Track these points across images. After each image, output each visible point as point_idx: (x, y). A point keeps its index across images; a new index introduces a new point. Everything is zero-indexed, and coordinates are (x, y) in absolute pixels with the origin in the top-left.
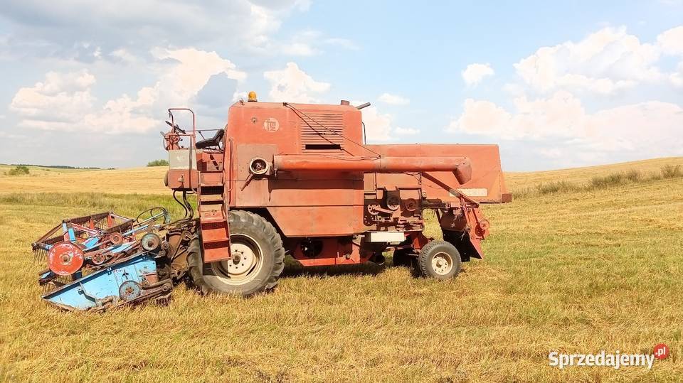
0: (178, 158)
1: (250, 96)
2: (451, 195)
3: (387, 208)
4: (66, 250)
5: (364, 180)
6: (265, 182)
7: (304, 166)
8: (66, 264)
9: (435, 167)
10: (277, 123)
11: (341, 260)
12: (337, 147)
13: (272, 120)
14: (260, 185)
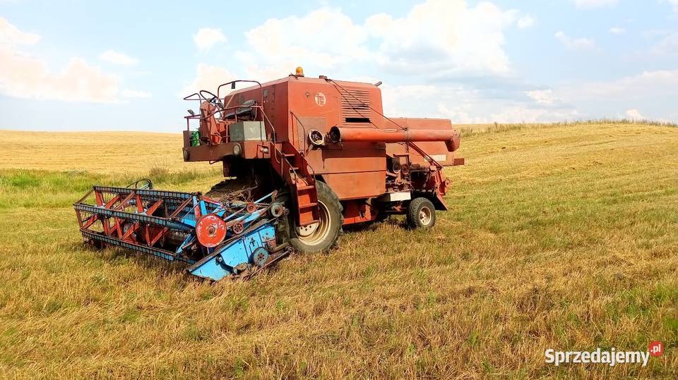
0: (251, 129)
1: (297, 71)
2: (426, 160)
3: (394, 173)
4: (211, 222)
5: (386, 149)
6: (319, 152)
7: (359, 137)
8: (211, 236)
9: (439, 137)
10: (324, 98)
11: (359, 219)
12: (367, 120)
13: (321, 94)
14: (315, 154)
